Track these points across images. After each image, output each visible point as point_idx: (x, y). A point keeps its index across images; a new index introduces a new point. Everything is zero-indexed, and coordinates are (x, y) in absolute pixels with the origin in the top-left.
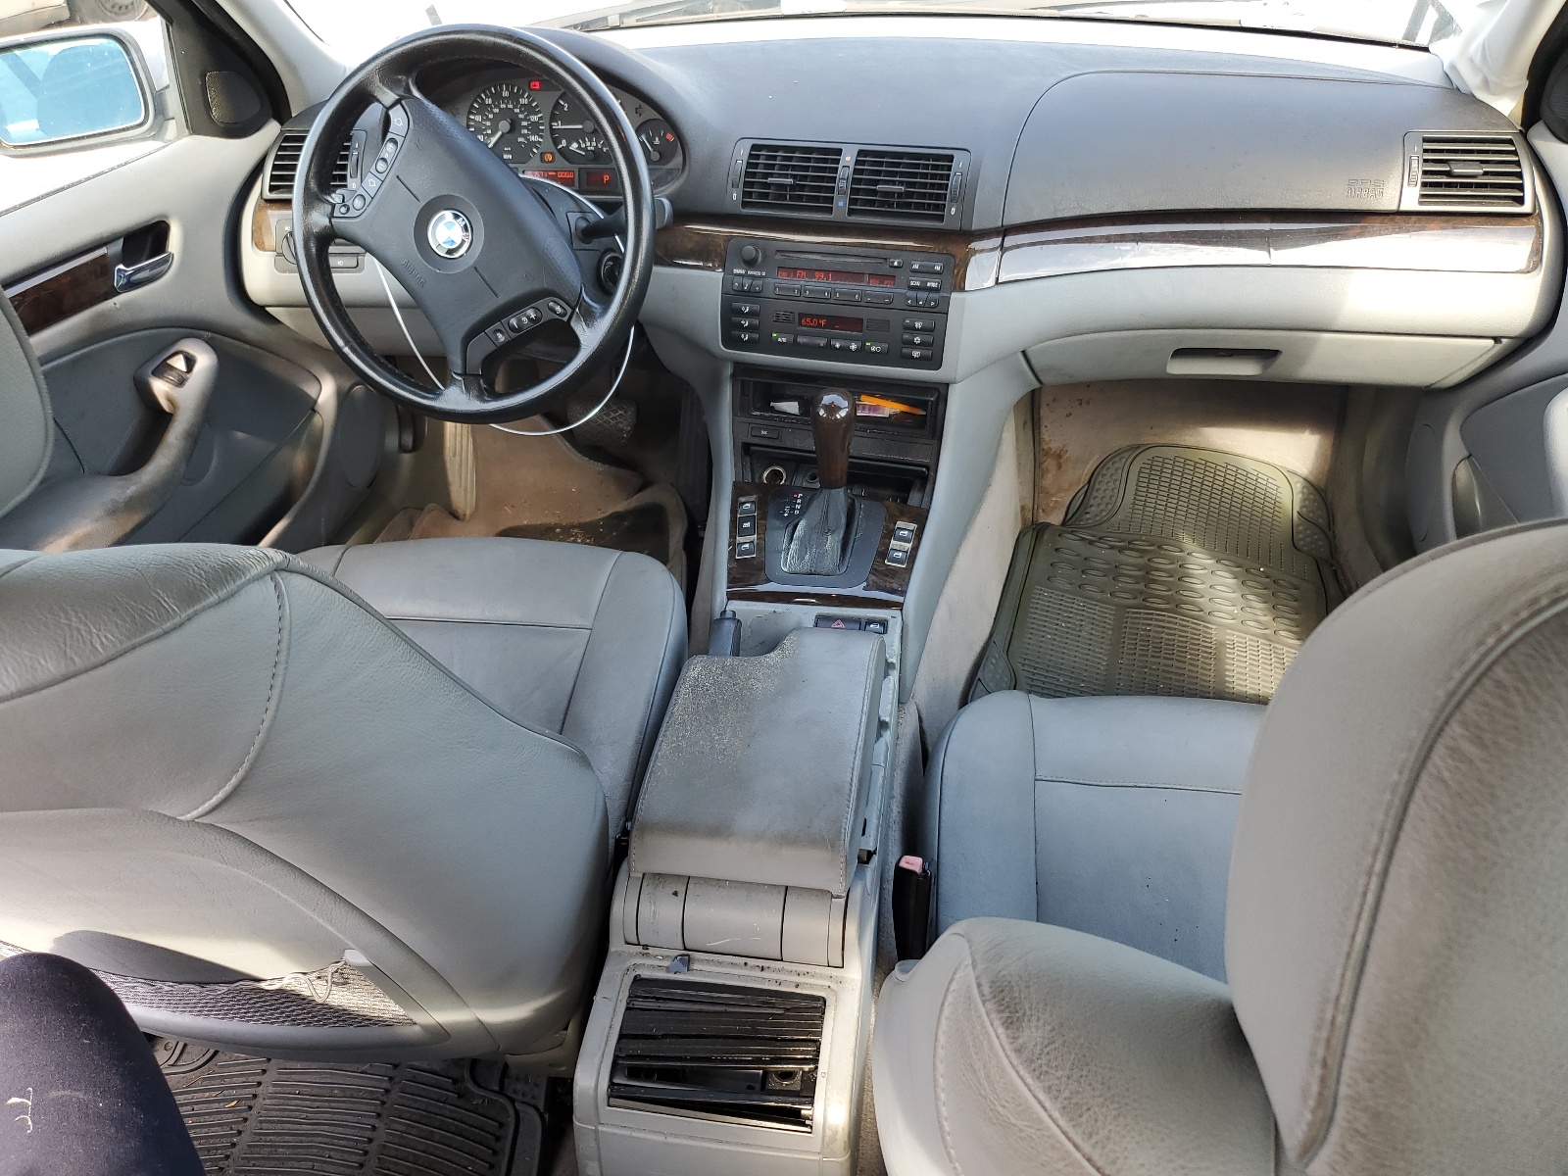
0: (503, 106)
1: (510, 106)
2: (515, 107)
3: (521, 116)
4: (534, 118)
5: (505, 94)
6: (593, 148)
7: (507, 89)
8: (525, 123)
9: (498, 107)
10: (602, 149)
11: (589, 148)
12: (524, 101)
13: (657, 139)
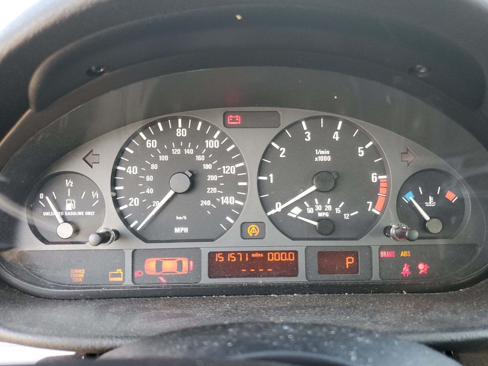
0: (177, 151)
1: (189, 151)
2: (198, 152)
3: (208, 167)
4: (230, 170)
5: (181, 132)
6: (327, 215)
7: (185, 125)
8: (213, 178)
9: (168, 152)
10: (342, 215)
11: (320, 215)
12: (212, 144)
13: (431, 199)
